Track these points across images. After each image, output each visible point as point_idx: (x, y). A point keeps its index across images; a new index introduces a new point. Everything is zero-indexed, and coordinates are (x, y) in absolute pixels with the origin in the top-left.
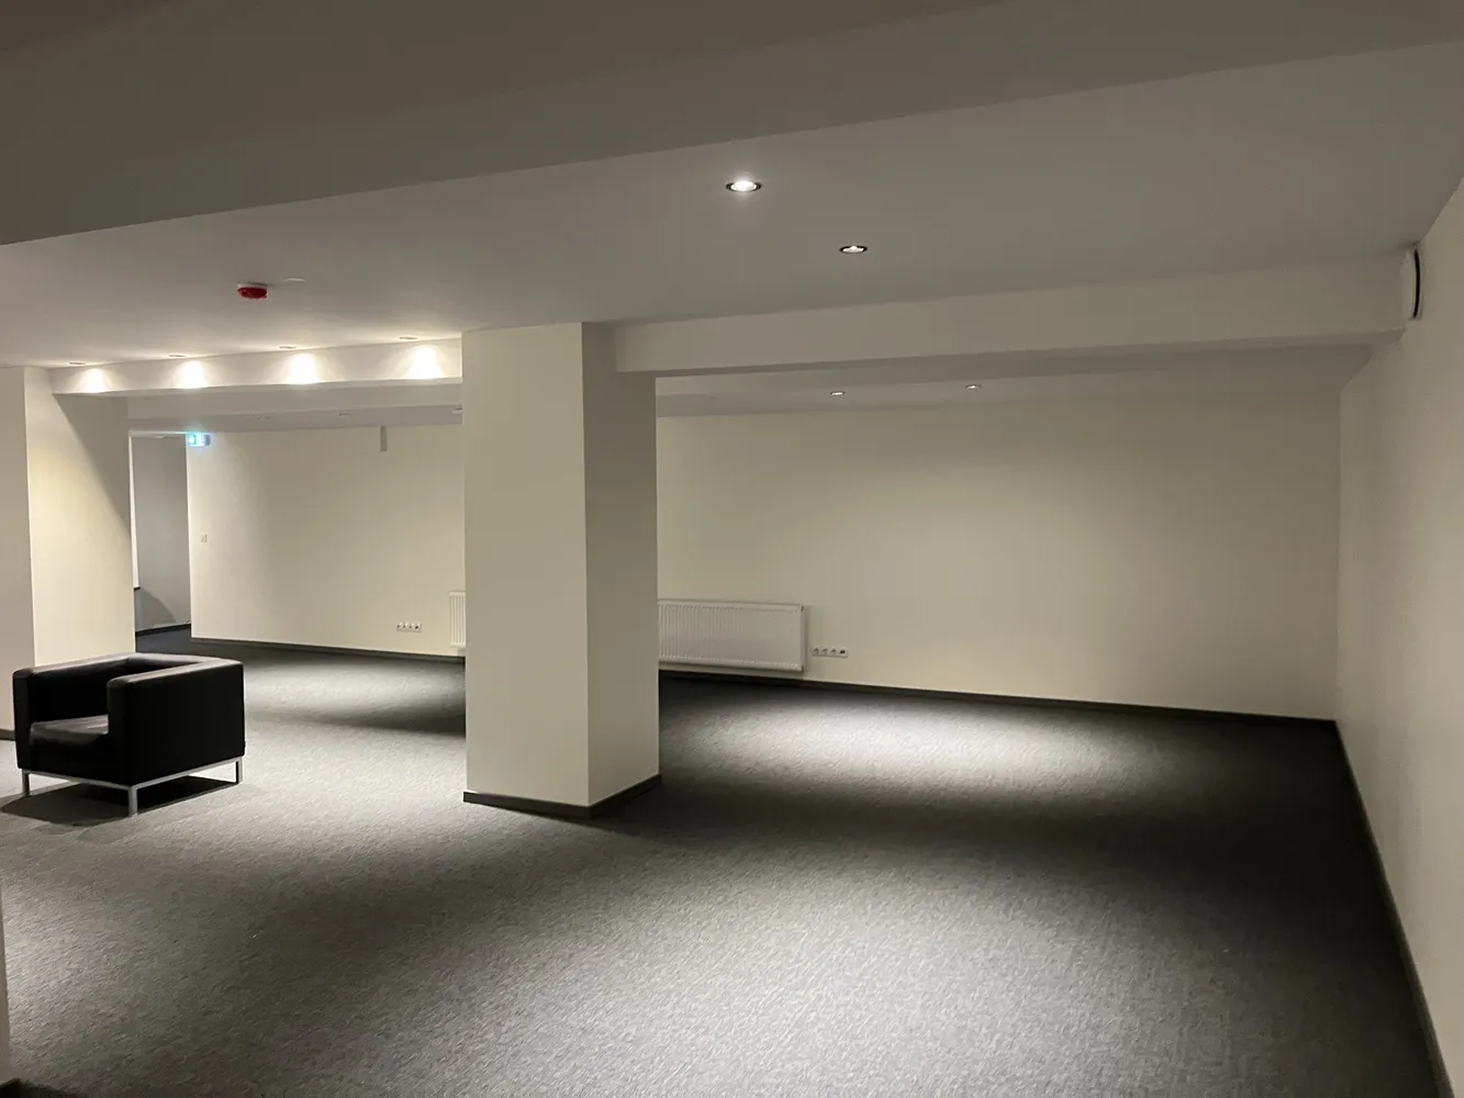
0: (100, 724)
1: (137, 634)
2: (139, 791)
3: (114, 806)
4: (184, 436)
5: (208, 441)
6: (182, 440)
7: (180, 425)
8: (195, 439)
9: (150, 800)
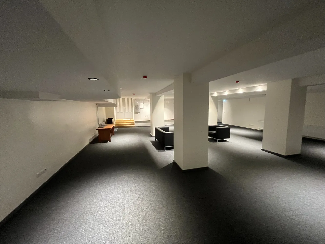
0: (215, 132)
1: (218, 123)
2: (218, 140)
3: (216, 141)
4: (223, 100)
5: (226, 101)
6: (222, 101)
7: (222, 99)
8: (224, 101)
9: (219, 141)
